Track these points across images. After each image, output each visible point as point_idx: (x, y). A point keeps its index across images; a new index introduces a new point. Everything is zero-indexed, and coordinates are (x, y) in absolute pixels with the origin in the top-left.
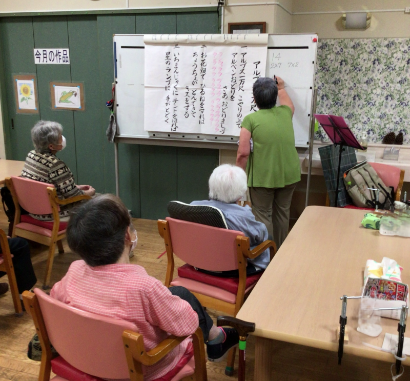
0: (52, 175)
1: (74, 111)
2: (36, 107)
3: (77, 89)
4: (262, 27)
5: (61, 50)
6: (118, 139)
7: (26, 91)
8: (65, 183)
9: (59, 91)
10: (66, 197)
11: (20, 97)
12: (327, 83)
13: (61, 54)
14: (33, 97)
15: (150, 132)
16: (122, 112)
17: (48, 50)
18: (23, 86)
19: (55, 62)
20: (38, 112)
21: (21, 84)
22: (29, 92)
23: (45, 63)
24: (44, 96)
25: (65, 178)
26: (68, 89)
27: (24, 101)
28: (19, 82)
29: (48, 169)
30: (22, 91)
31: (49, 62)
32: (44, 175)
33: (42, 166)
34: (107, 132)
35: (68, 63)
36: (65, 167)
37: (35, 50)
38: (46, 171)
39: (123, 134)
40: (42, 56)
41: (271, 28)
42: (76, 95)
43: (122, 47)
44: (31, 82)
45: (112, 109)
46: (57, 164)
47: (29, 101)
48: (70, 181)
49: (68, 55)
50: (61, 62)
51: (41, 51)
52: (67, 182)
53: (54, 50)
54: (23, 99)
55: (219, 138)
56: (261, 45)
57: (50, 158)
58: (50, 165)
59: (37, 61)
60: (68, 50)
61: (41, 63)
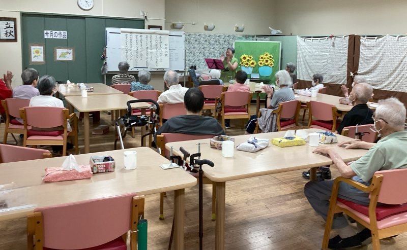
1: (68, 62)
2: (44, 60)
3: (71, 51)
4: (160, 28)
5: (62, 32)
7: (37, 52)
9: (60, 51)
11: (33, 56)
13: (62, 34)
14: (42, 55)
17: (54, 32)
18: (36, 49)
19: (58, 38)
20: (45, 63)
21: (34, 49)
22: (40, 53)
23: (51, 38)
24: (49, 55)
26: (65, 51)
27: (36, 58)
28: (32, 47)
30: (35, 52)
31: (54, 37)
35: (66, 38)
37: (45, 32)
40: (49, 35)
41: (163, 28)
42: (70, 53)
44: (42, 47)
47: (39, 57)
49: (66, 34)
50: (62, 38)
51: (49, 32)
53: (58, 32)
54: (35, 56)
56: (167, 34)
59: (46, 37)
60: (66, 32)
61: (49, 38)
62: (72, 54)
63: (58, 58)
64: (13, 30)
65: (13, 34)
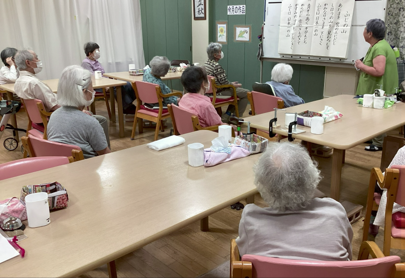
0: (215, 72)
1: (245, 42)
2: (226, 40)
3: (248, 29)
5: (241, 6)
6: (262, 59)
7: (222, 31)
8: (221, 76)
9: (239, 30)
10: (221, 84)
11: (219, 34)
12: (391, 24)
13: (242, 9)
14: (225, 34)
15: (281, 54)
16: (266, 42)
17: (235, 6)
18: (221, 28)
19: (238, 14)
20: (227, 43)
21: (220, 27)
22: (224, 32)
23: (233, 14)
24: (231, 34)
25: (221, 73)
26: (243, 29)
28: (219, 25)
29: (213, 68)
30: (220, 31)
31: (235, 14)
32: (211, 71)
33: (210, 67)
34: (257, 55)
35: (245, 14)
36: (221, 68)
37: (228, 7)
38: (212, 69)
39: (266, 56)
40: (231, 10)
43: (269, 3)
44: (225, 25)
45: (261, 40)
46: (217, 66)
47: (223, 36)
48: (224, 75)
49: (245, 9)
50: (241, 13)
51: (231, 7)
52: (222, 75)
53: (238, 6)
54: (220, 36)
55: (321, 59)
57: (214, 63)
58: (214, 66)
59: (229, 13)
60: (245, 6)
61: (231, 14)
62: (248, 33)
63: (237, 39)
64: (203, 7)
65: (203, 11)
